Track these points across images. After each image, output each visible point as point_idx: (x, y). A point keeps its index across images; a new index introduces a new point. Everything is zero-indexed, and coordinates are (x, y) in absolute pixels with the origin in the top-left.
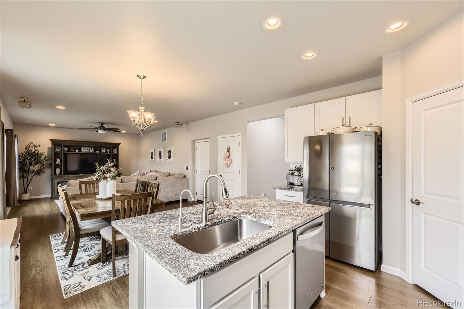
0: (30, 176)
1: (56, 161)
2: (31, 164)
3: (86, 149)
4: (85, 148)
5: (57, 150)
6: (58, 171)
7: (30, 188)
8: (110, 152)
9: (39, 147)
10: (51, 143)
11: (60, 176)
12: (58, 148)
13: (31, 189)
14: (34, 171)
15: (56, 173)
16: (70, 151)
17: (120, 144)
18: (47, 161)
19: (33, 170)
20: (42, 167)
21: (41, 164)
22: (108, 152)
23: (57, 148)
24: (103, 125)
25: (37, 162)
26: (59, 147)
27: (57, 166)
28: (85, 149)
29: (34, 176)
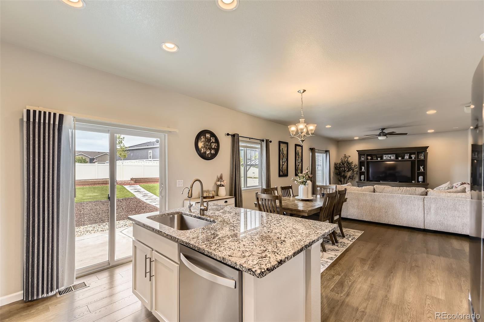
1: (361, 169)
3: (388, 156)
4: (386, 156)
5: (362, 160)
6: (362, 177)
8: (415, 158)
9: (350, 157)
10: (358, 153)
11: (364, 182)
12: (363, 157)
14: (348, 176)
15: (361, 179)
16: (373, 159)
17: (427, 147)
20: (353, 174)
21: (352, 171)
22: (413, 158)
24: (383, 131)
25: (350, 169)
27: (362, 173)
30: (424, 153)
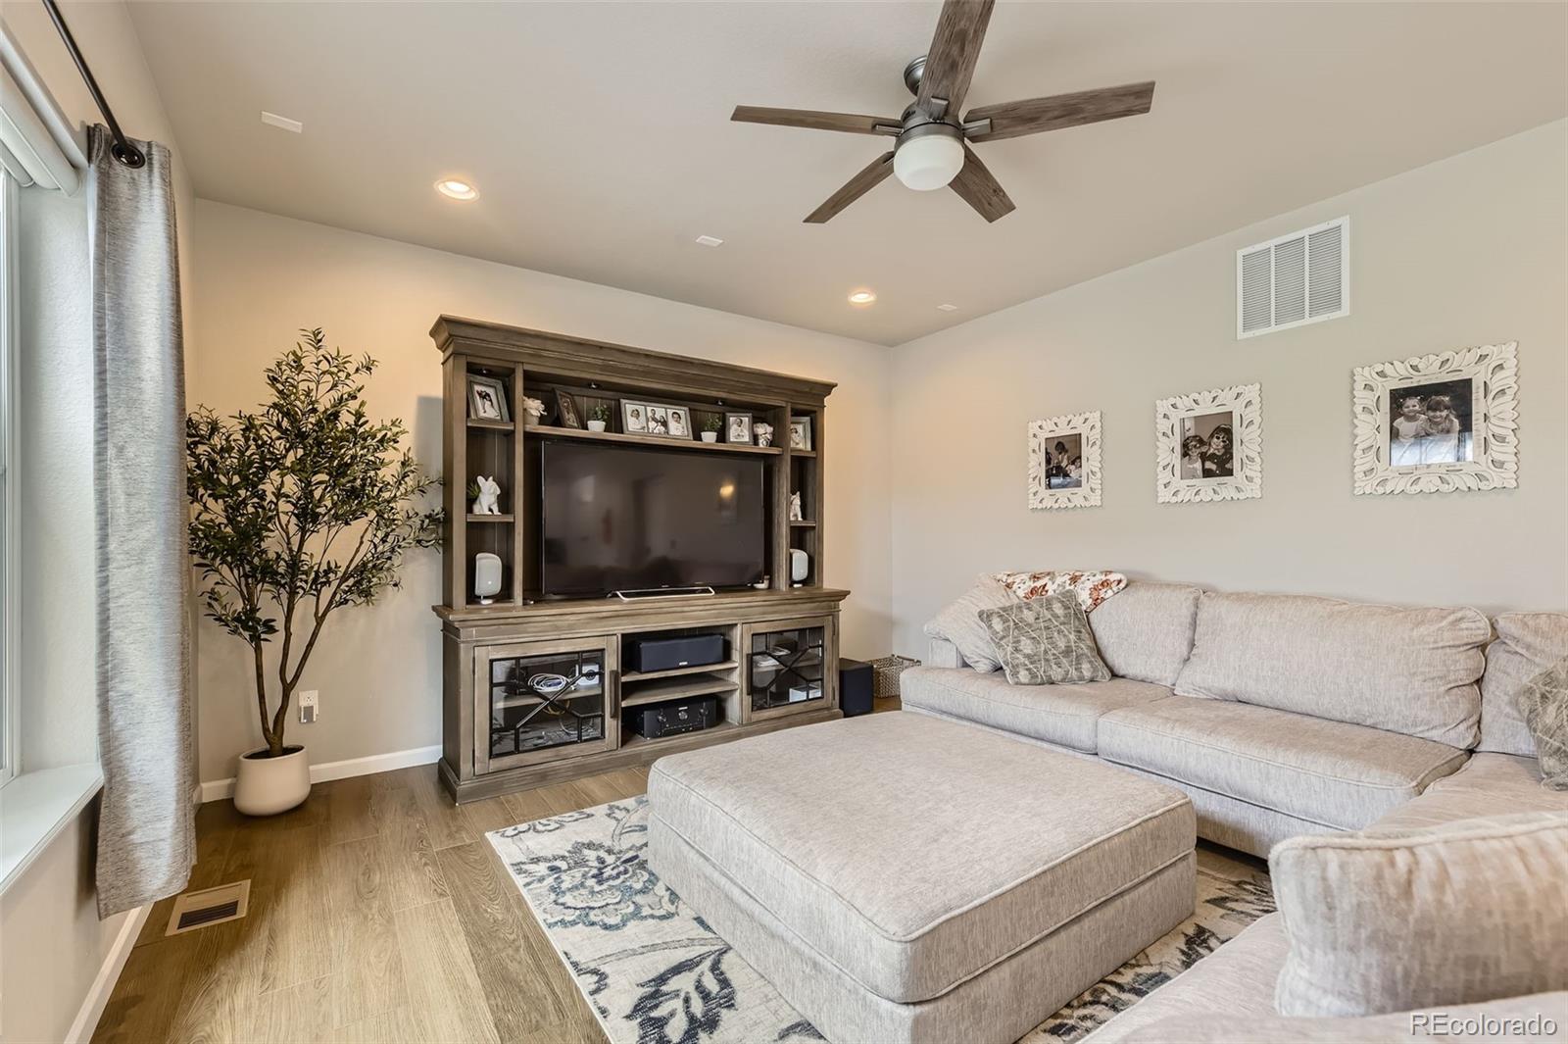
0: (304, 606)
1: (472, 496)
2: (307, 516)
3: (650, 414)
5: (482, 414)
6: (489, 568)
7: (303, 703)
8: (771, 445)
9: (364, 374)
11: (506, 610)
13: (309, 710)
14: (329, 571)
15: (478, 592)
16: (558, 422)
17: (828, 388)
18: (416, 497)
19: (324, 567)
20: (384, 541)
21: (380, 515)
22: (762, 443)
23: (484, 396)
25: (355, 499)
26: (490, 391)
27: (479, 535)
28: (642, 413)
29: (334, 613)
30: (807, 419)
